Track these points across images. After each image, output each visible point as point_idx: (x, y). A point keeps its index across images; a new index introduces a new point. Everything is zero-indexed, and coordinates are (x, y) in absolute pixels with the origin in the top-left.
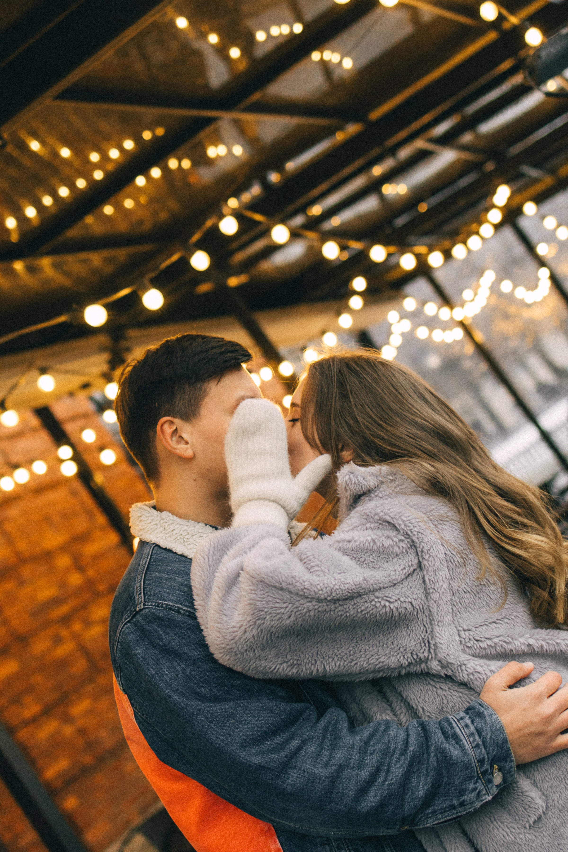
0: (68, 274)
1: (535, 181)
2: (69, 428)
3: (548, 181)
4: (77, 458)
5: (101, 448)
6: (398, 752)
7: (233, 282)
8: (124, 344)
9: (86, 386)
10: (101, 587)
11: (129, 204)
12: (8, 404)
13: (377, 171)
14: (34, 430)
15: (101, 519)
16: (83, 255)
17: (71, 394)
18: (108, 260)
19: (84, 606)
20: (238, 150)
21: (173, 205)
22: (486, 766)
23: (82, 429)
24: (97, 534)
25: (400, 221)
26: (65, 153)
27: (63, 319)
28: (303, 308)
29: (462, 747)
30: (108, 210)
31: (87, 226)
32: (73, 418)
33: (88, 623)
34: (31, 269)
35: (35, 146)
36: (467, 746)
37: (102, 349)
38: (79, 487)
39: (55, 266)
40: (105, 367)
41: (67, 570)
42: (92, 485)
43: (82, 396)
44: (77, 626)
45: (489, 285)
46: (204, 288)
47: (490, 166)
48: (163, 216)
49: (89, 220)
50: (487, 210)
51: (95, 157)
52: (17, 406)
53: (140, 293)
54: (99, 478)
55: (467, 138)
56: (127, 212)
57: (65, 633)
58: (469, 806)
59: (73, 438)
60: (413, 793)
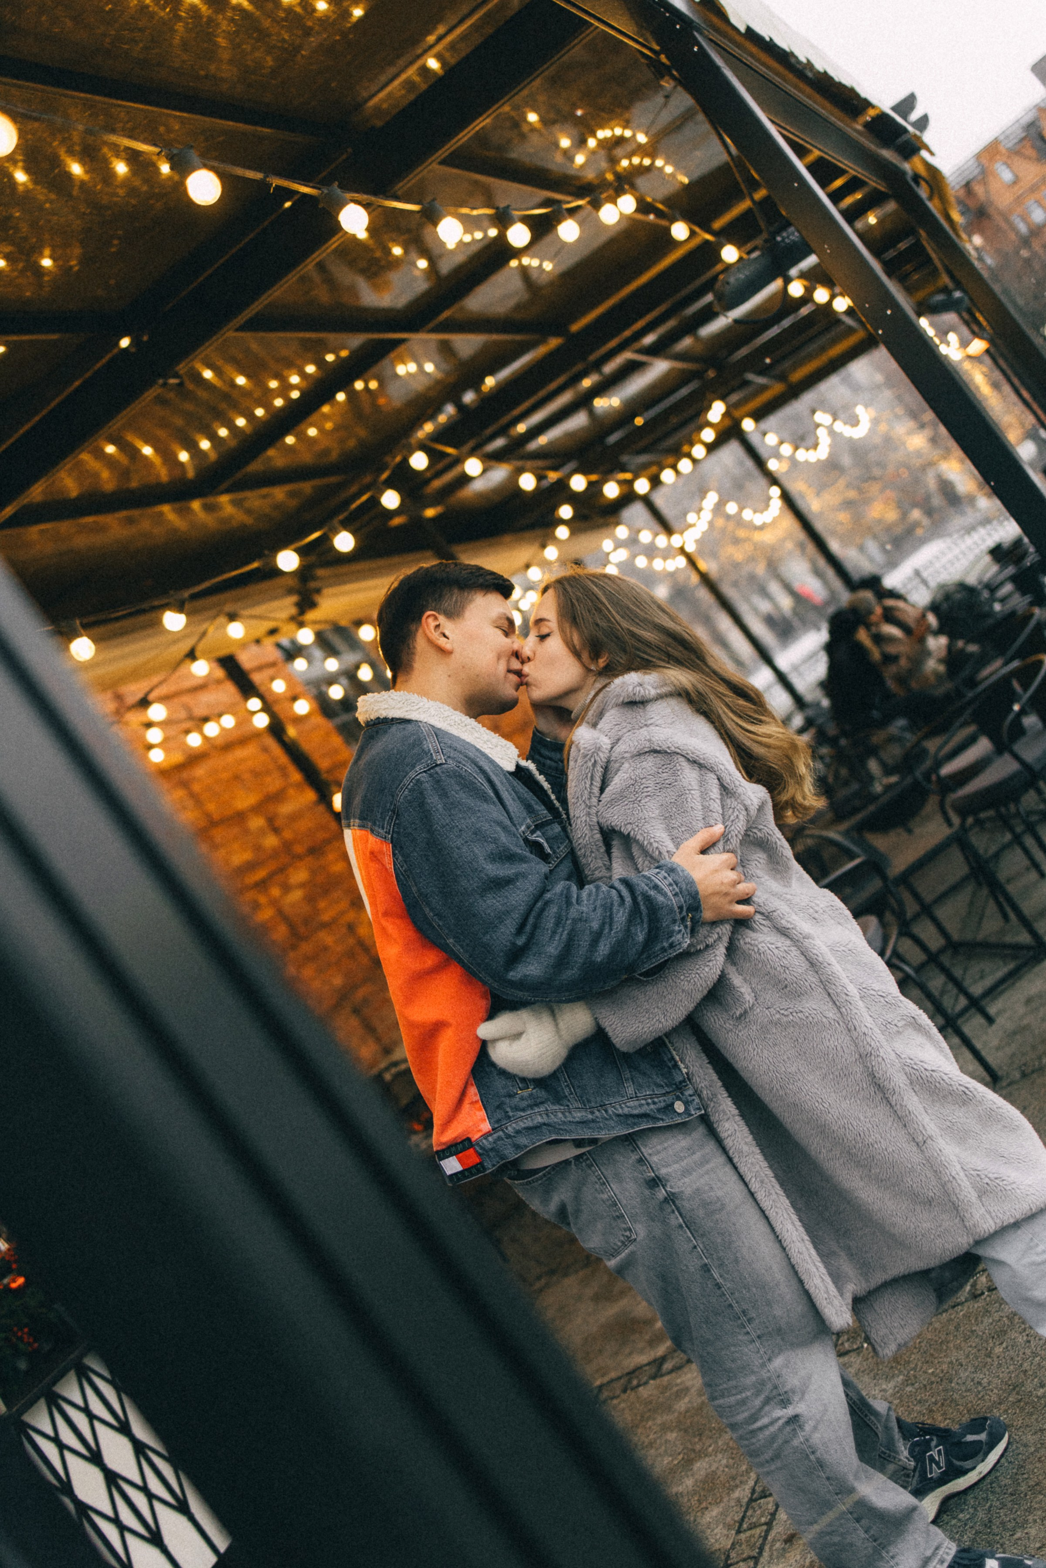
0: (249, 512)
1: (763, 388)
2: (257, 678)
3: (778, 388)
4: (267, 708)
5: (294, 699)
6: (616, 904)
7: (430, 513)
8: (313, 585)
9: (273, 632)
10: (299, 849)
11: (312, 432)
12: (198, 654)
13: (587, 383)
14: (219, 682)
15: (296, 776)
16: (265, 491)
17: (258, 641)
18: (291, 494)
19: (282, 870)
20: (429, 367)
21: (362, 432)
22: (684, 913)
23: (272, 679)
24: (291, 792)
25: (613, 439)
26: (241, 380)
27: (255, 565)
28: (507, 538)
29: (665, 895)
30: (290, 440)
31: (270, 459)
32: (260, 668)
33: (286, 888)
34: (209, 508)
35: (208, 374)
36: (669, 894)
37: (290, 591)
38: (271, 742)
39: (235, 503)
40: (293, 611)
41: (262, 832)
42: (286, 739)
43: (269, 642)
44: (275, 892)
45: (711, 507)
46: (397, 521)
47: (711, 374)
48: (352, 443)
49: (271, 452)
50: (700, 428)
51: (273, 384)
52: (206, 656)
53: (331, 535)
54: (292, 732)
55: (687, 342)
56: (313, 441)
57: (263, 900)
58: (678, 947)
59: (262, 689)
60: (633, 940)
